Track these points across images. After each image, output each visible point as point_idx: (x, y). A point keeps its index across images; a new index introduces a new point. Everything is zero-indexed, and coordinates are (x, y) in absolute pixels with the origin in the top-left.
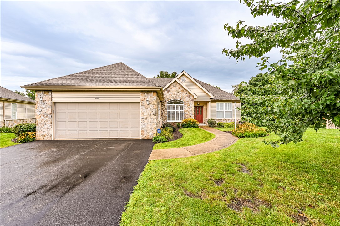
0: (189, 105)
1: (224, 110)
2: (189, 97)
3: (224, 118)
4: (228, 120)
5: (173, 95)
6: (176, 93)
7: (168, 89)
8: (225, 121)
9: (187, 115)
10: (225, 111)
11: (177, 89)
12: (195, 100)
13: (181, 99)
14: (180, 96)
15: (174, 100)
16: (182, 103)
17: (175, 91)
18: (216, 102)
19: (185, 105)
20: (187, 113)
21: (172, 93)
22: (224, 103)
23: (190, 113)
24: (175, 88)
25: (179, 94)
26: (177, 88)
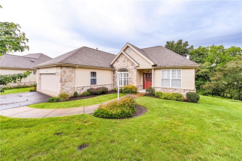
0: (132, 73)
1: (171, 78)
2: (133, 65)
3: (171, 87)
4: (176, 89)
5: (121, 65)
6: (123, 63)
7: (118, 60)
8: (171, 91)
9: (131, 82)
10: (172, 80)
11: (124, 60)
12: (138, 68)
13: (127, 68)
14: (126, 65)
15: (122, 69)
16: (128, 71)
17: (122, 61)
18: (160, 69)
19: (129, 72)
20: (131, 80)
21: (120, 63)
22: (171, 70)
23: (133, 80)
24: (122, 58)
25: (125, 63)
26: (124, 58)
